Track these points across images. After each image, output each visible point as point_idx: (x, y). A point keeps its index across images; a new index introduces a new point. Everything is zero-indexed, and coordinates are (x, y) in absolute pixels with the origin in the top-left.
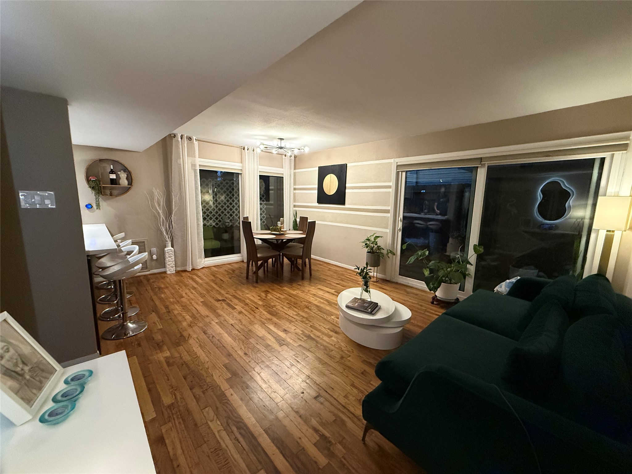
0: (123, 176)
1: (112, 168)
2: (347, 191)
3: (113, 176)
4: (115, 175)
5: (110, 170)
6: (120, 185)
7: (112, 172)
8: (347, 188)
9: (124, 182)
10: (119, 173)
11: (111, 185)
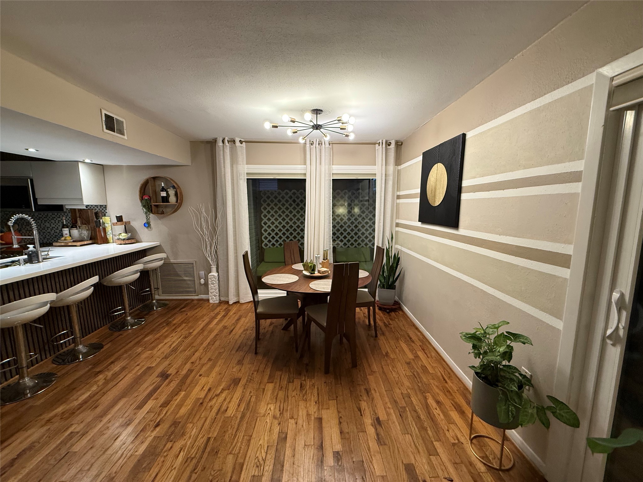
0: (172, 192)
1: (163, 186)
2: (464, 196)
3: (164, 194)
4: (165, 192)
5: (161, 188)
6: (169, 202)
7: (163, 189)
8: (463, 190)
9: (172, 199)
10: (168, 190)
11: (163, 202)
